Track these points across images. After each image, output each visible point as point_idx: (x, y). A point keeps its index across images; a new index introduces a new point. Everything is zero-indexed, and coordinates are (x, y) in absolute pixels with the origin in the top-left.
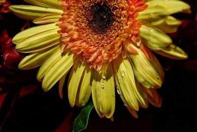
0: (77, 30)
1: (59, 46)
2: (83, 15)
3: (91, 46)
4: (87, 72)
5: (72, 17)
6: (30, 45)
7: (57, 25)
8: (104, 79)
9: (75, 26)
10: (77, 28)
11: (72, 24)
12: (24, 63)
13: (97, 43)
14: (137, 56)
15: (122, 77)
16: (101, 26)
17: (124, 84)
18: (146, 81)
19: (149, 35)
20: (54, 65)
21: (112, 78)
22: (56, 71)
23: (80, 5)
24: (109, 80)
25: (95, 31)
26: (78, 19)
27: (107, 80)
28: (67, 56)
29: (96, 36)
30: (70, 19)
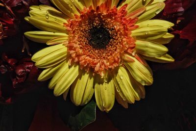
0: (81, 48)
1: (65, 61)
2: (84, 36)
3: (94, 58)
4: (90, 79)
5: (76, 38)
6: (47, 62)
7: (63, 45)
8: (106, 83)
9: (79, 44)
10: (81, 46)
11: (76, 43)
12: (42, 76)
13: (99, 56)
14: (134, 63)
15: (121, 79)
16: (98, 44)
17: (123, 85)
18: (142, 80)
20: (64, 75)
21: (112, 81)
22: (66, 80)
23: (81, 29)
24: (110, 83)
25: (95, 47)
26: (81, 39)
27: (108, 83)
28: (73, 68)
29: (97, 51)
30: (75, 40)
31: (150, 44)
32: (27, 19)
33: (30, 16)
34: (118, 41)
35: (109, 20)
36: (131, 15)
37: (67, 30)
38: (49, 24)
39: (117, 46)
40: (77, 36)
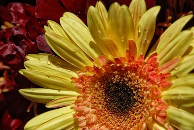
0: (95, 113)
2: (100, 96)
5: (89, 99)
9: (92, 108)
10: (94, 110)
11: (88, 106)
16: (120, 107)
19: (180, 117)
23: (96, 86)
26: (95, 100)
30: (86, 102)
31: (185, 114)
32: (21, 72)
33: (25, 68)
34: (144, 106)
35: (133, 74)
36: (164, 69)
37: (76, 87)
38: (50, 79)
39: (143, 112)
40: (90, 95)
